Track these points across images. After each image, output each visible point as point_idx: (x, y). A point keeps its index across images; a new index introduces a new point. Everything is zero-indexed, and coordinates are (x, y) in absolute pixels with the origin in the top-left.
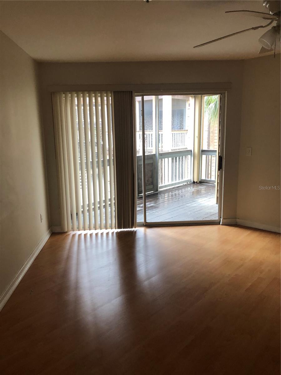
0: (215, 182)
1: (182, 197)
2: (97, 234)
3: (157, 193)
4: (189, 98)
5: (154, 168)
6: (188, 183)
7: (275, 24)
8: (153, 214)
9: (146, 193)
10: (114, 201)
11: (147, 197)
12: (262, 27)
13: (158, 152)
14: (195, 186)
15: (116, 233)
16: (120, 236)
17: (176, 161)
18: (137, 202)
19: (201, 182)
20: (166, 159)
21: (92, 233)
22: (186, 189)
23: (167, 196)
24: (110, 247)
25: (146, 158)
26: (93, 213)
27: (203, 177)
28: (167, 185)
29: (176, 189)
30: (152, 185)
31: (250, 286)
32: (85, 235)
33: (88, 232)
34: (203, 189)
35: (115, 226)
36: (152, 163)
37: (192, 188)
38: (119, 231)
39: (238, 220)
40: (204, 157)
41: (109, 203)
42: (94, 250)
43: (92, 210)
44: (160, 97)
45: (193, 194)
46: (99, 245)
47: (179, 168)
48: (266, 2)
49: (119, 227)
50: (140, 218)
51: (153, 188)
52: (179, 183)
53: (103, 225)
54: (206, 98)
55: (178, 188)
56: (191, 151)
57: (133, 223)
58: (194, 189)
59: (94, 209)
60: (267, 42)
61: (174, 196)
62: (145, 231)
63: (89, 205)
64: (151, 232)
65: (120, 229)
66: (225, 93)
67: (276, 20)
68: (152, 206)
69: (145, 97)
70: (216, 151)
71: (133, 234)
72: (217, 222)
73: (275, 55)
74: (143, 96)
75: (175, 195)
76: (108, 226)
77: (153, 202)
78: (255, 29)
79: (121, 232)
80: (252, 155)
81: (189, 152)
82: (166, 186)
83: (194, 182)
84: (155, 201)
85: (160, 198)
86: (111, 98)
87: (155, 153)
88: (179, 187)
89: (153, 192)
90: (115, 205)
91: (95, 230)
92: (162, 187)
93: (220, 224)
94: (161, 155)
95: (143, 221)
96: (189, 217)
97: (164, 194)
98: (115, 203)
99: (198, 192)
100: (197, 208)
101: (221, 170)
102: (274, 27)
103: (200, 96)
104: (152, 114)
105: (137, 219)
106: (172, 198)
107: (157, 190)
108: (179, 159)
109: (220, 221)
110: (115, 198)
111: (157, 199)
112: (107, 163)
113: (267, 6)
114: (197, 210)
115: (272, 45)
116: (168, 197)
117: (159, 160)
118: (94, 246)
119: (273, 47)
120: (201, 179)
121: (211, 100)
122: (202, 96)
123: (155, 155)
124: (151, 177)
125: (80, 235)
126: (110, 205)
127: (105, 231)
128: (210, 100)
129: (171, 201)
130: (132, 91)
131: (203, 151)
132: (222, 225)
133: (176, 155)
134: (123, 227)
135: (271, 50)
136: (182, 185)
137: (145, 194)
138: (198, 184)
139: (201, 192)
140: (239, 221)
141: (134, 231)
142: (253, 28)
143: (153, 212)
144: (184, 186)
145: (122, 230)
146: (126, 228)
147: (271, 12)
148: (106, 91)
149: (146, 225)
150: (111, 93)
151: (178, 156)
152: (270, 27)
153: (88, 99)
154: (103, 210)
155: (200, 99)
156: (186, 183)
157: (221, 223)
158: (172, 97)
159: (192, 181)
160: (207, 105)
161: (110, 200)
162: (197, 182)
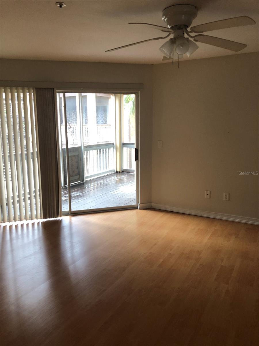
0: (134, 171)
1: (107, 185)
2: (22, 226)
3: (83, 183)
4: (110, 96)
5: (80, 160)
6: (112, 173)
7: (172, 36)
8: (79, 202)
9: (71, 184)
10: (39, 193)
11: (72, 188)
12: (162, 38)
13: (83, 145)
14: (118, 175)
15: (42, 223)
16: (45, 225)
17: (100, 153)
18: (63, 192)
19: (123, 172)
20: (91, 151)
21: (18, 225)
22: (110, 178)
23: (92, 185)
24: (36, 236)
25: (69, 150)
26: (17, 205)
27: (125, 167)
28: (93, 175)
29: (101, 178)
30: (79, 176)
31: (162, 261)
32: (11, 227)
33: (14, 224)
34: (125, 178)
35: (41, 217)
36: (78, 155)
37: (115, 177)
38: (44, 221)
39: (152, 204)
40: (125, 149)
41: (34, 194)
42: (20, 241)
43: (16, 202)
44: (83, 94)
45: (116, 183)
46: (25, 235)
47: (103, 159)
48: (165, 16)
49: (45, 217)
50: (65, 208)
51: (80, 178)
52: (104, 173)
53: (28, 217)
54: (125, 96)
55: (102, 178)
56: (114, 144)
57: (58, 213)
58: (117, 178)
59: (19, 201)
60: (166, 51)
61: (99, 185)
62: (70, 219)
63: (13, 198)
64: (75, 219)
65: (45, 219)
66: (138, 93)
67: (173, 33)
68: (78, 196)
69: (66, 94)
70: (134, 144)
71: (59, 222)
72: (135, 207)
73: (173, 62)
74: (64, 93)
75: (101, 184)
76: (34, 216)
77: (79, 192)
78: (157, 40)
79: (47, 222)
80: (162, 147)
81: (112, 145)
82: (91, 176)
83: (117, 172)
84: (81, 190)
85: (86, 187)
86: (34, 94)
87: (80, 146)
88: (104, 176)
89: (79, 182)
90: (40, 196)
91: (32, 220)
92: (87, 177)
93: (137, 209)
94: (86, 148)
95: (68, 210)
96: (112, 204)
97: (90, 183)
98: (40, 195)
99: (121, 181)
100: (119, 195)
101: (137, 160)
102: (171, 39)
103: (119, 94)
104: (76, 110)
105: (63, 209)
106: (97, 187)
107: (83, 180)
108: (103, 151)
109: (138, 206)
110: (39, 190)
111: (84, 188)
112: (30, 156)
113: (166, 20)
114: (119, 197)
115: (170, 54)
116: (94, 186)
117: (84, 152)
118: (20, 237)
119: (171, 55)
120: (123, 169)
121: (130, 98)
122: (121, 95)
123: (80, 148)
124: (77, 168)
125: (5, 227)
126: (35, 197)
127: (30, 222)
128: (128, 98)
129: (96, 190)
130: (53, 88)
131: (124, 144)
132: (140, 209)
133: (100, 147)
134: (48, 217)
135: (170, 58)
136: (106, 174)
137: (69, 185)
138: (121, 174)
139: (123, 181)
140: (154, 205)
141: (59, 220)
142: (154, 39)
143: (79, 201)
144: (108, 175)
145: (48, 219)
146: (52, 218)
147: (170, 26)
148: (29, 87)
149: (71, 214)
150: (33, 89)
151: (102, 149)
152: (168, 39)
153: (10, 94)
154: (28, 202)
155: (119, 97)
156: (110, 173)
157: (139, 208)
158: (96, 94)
159: (115, 171)
160: (126, 103)
161: (35, 192)
162: (119, 172)
